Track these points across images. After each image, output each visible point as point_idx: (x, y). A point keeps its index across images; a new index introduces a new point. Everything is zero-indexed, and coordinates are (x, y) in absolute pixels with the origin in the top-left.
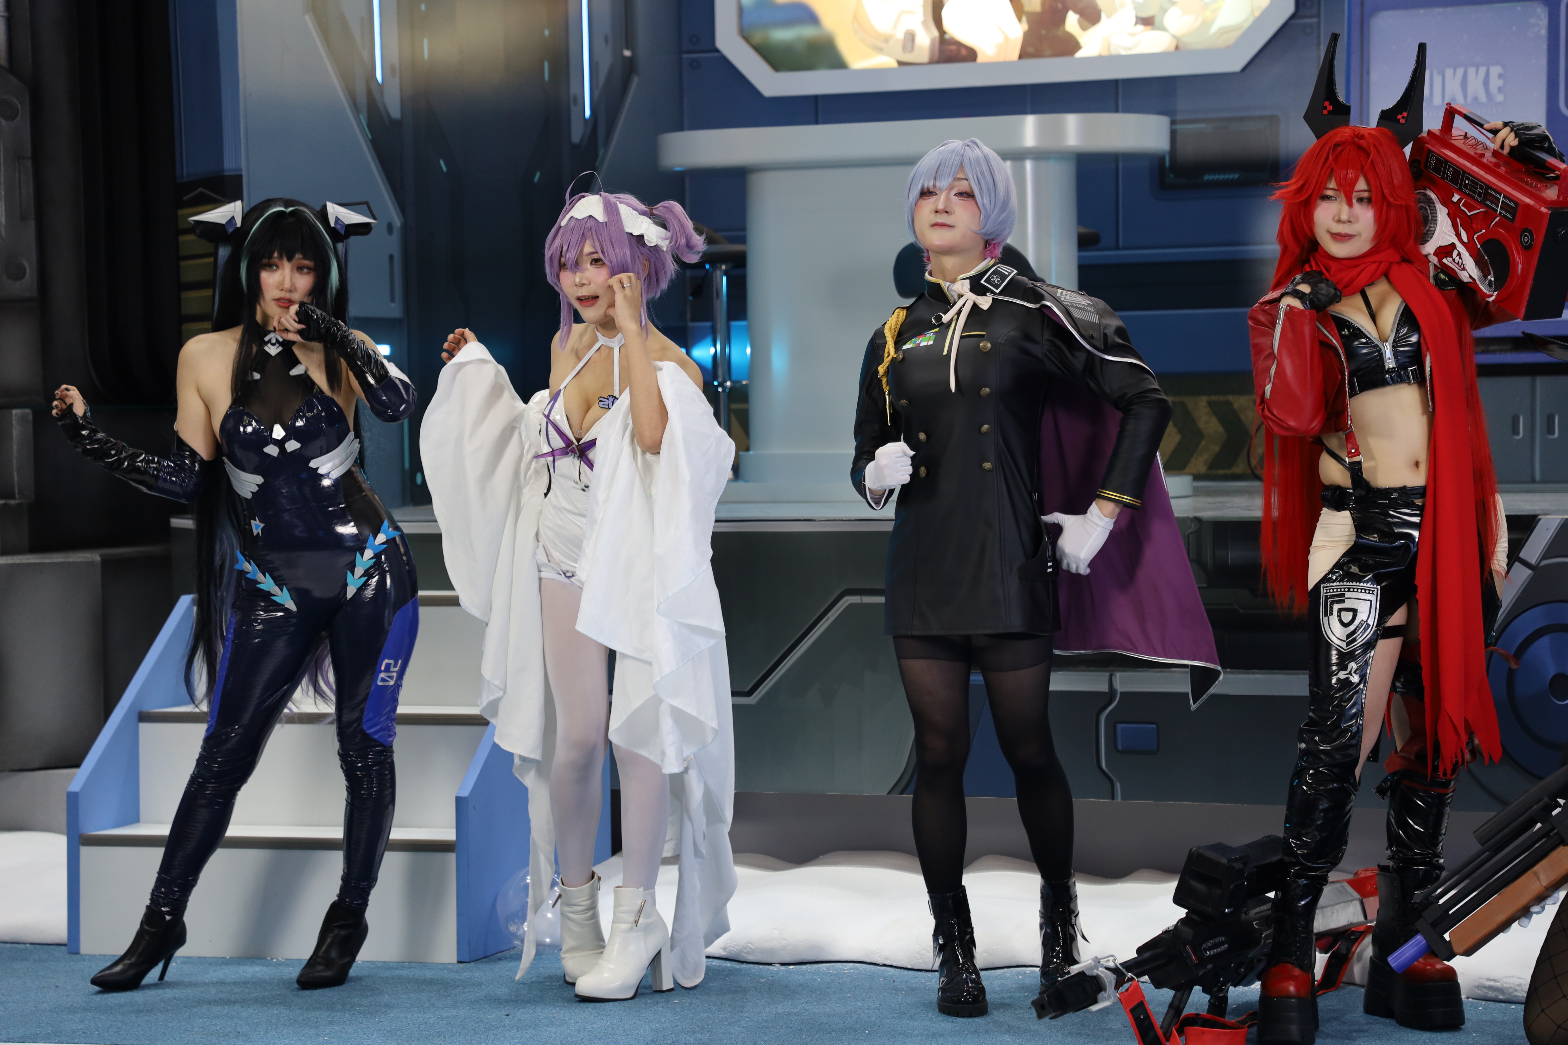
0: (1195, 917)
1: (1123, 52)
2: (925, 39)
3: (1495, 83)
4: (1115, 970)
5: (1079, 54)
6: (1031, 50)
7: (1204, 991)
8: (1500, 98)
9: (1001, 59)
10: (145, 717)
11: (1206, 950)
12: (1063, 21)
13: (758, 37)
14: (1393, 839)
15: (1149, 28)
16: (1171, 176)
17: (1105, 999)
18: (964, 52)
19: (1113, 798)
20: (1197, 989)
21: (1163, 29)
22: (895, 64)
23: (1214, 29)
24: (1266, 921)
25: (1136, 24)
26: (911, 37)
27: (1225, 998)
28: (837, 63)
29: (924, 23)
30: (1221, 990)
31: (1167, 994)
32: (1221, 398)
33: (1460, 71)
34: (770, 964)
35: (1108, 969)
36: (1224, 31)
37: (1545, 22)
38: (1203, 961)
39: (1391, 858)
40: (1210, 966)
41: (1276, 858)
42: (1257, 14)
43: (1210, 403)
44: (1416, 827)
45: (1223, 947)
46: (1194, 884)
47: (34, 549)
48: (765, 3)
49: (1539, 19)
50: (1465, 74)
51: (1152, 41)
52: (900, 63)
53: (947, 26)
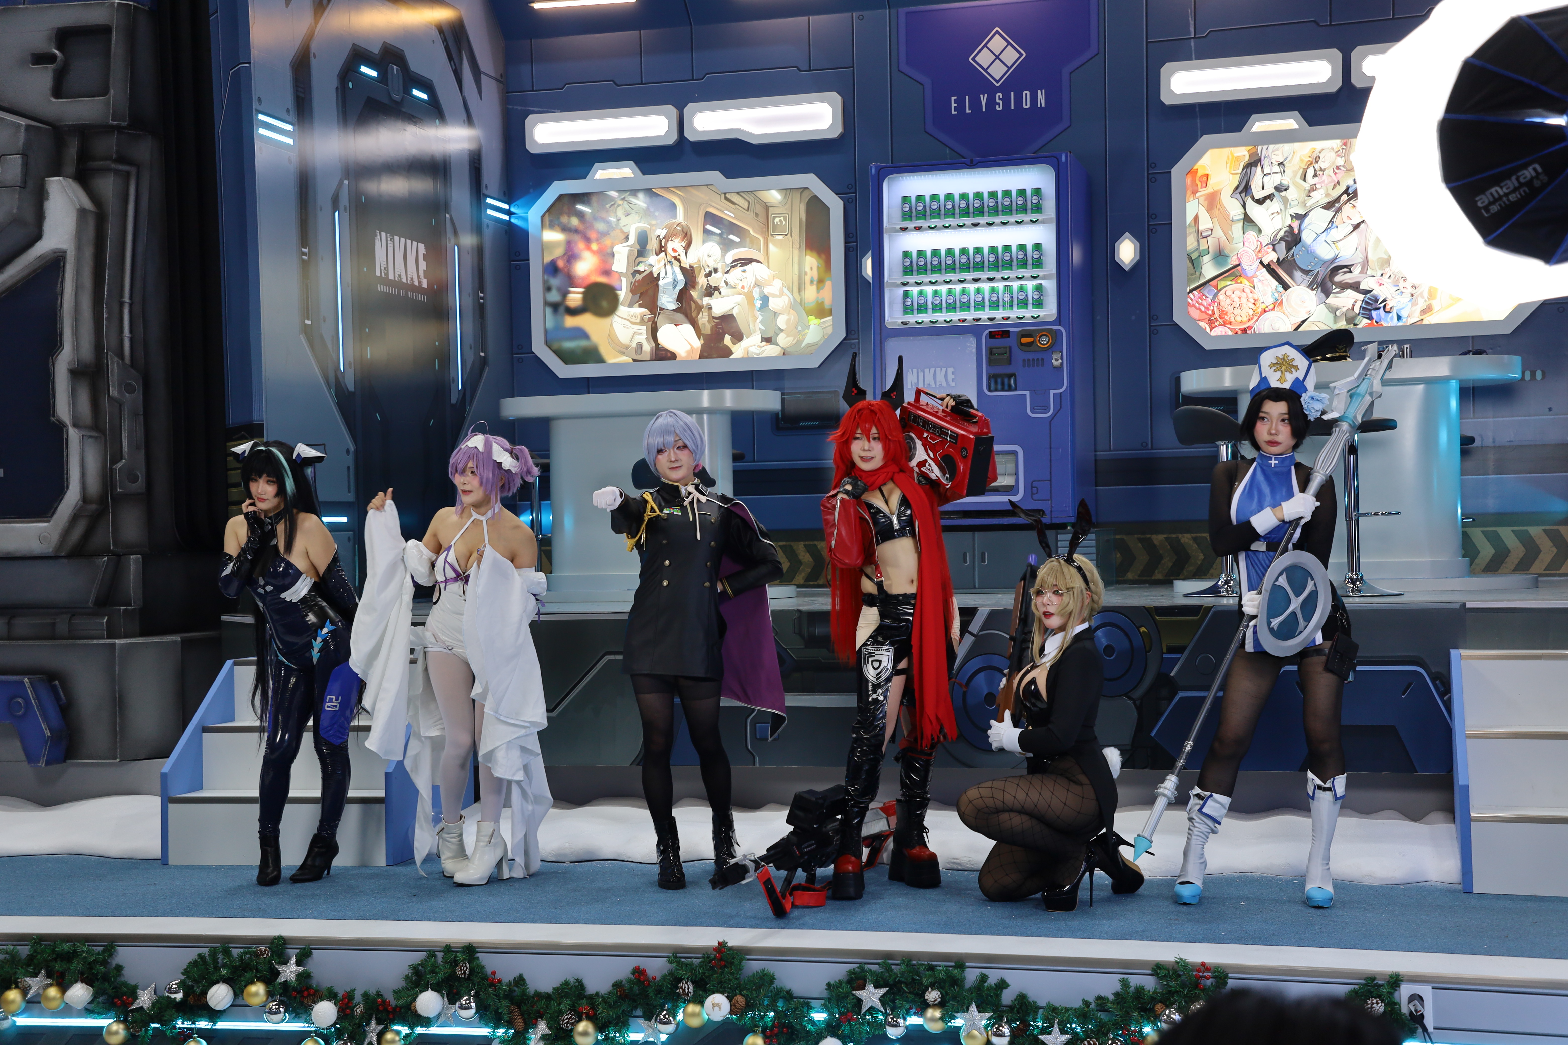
0: (798, 830)
1: (756, 357)
2: (647, 347)
3: (950, 377)
4: (755, 861)
5: (732, 357)
6: (706, 354)
7: (803, 871)
8: (953, 384)
9: (689, 359)
10: (206, 730)
11: (804, 848)
12: (723, 339)
13: (555, 346)
15: (769, 344)
16: (782, 423)
17: (749, 877)
18: (669, 355)
19: (754, 765)
20: (800, 870)
21: (776, 344)
22: (632, 361)
23: (804, 343)
24: (836, 831)
25: (762, 342)
26: (640, 346)
27: (815, 874)
28: (600, 360)
29: (647, 339)
30: (813, 870)
31: (783, 873)
32: (811, 543)
33: (932, 370)
34: (564, 862)
35: (750, 860)
36: (809, 346)
37: (975, 345)
38: (802, 854)
39: (902, 795)
40: (806, 857)
41: (841, 797)
42: (826, 337)
43: (805, 546)
44: (915, 778)
45: (813, 847)
46: (798, 812)
47: (142, 634)
48: (559, 327)
49: (971, 343)
50: (935, 371)
51: (771, 351)
52: (634, 360)
53: (660, 341)
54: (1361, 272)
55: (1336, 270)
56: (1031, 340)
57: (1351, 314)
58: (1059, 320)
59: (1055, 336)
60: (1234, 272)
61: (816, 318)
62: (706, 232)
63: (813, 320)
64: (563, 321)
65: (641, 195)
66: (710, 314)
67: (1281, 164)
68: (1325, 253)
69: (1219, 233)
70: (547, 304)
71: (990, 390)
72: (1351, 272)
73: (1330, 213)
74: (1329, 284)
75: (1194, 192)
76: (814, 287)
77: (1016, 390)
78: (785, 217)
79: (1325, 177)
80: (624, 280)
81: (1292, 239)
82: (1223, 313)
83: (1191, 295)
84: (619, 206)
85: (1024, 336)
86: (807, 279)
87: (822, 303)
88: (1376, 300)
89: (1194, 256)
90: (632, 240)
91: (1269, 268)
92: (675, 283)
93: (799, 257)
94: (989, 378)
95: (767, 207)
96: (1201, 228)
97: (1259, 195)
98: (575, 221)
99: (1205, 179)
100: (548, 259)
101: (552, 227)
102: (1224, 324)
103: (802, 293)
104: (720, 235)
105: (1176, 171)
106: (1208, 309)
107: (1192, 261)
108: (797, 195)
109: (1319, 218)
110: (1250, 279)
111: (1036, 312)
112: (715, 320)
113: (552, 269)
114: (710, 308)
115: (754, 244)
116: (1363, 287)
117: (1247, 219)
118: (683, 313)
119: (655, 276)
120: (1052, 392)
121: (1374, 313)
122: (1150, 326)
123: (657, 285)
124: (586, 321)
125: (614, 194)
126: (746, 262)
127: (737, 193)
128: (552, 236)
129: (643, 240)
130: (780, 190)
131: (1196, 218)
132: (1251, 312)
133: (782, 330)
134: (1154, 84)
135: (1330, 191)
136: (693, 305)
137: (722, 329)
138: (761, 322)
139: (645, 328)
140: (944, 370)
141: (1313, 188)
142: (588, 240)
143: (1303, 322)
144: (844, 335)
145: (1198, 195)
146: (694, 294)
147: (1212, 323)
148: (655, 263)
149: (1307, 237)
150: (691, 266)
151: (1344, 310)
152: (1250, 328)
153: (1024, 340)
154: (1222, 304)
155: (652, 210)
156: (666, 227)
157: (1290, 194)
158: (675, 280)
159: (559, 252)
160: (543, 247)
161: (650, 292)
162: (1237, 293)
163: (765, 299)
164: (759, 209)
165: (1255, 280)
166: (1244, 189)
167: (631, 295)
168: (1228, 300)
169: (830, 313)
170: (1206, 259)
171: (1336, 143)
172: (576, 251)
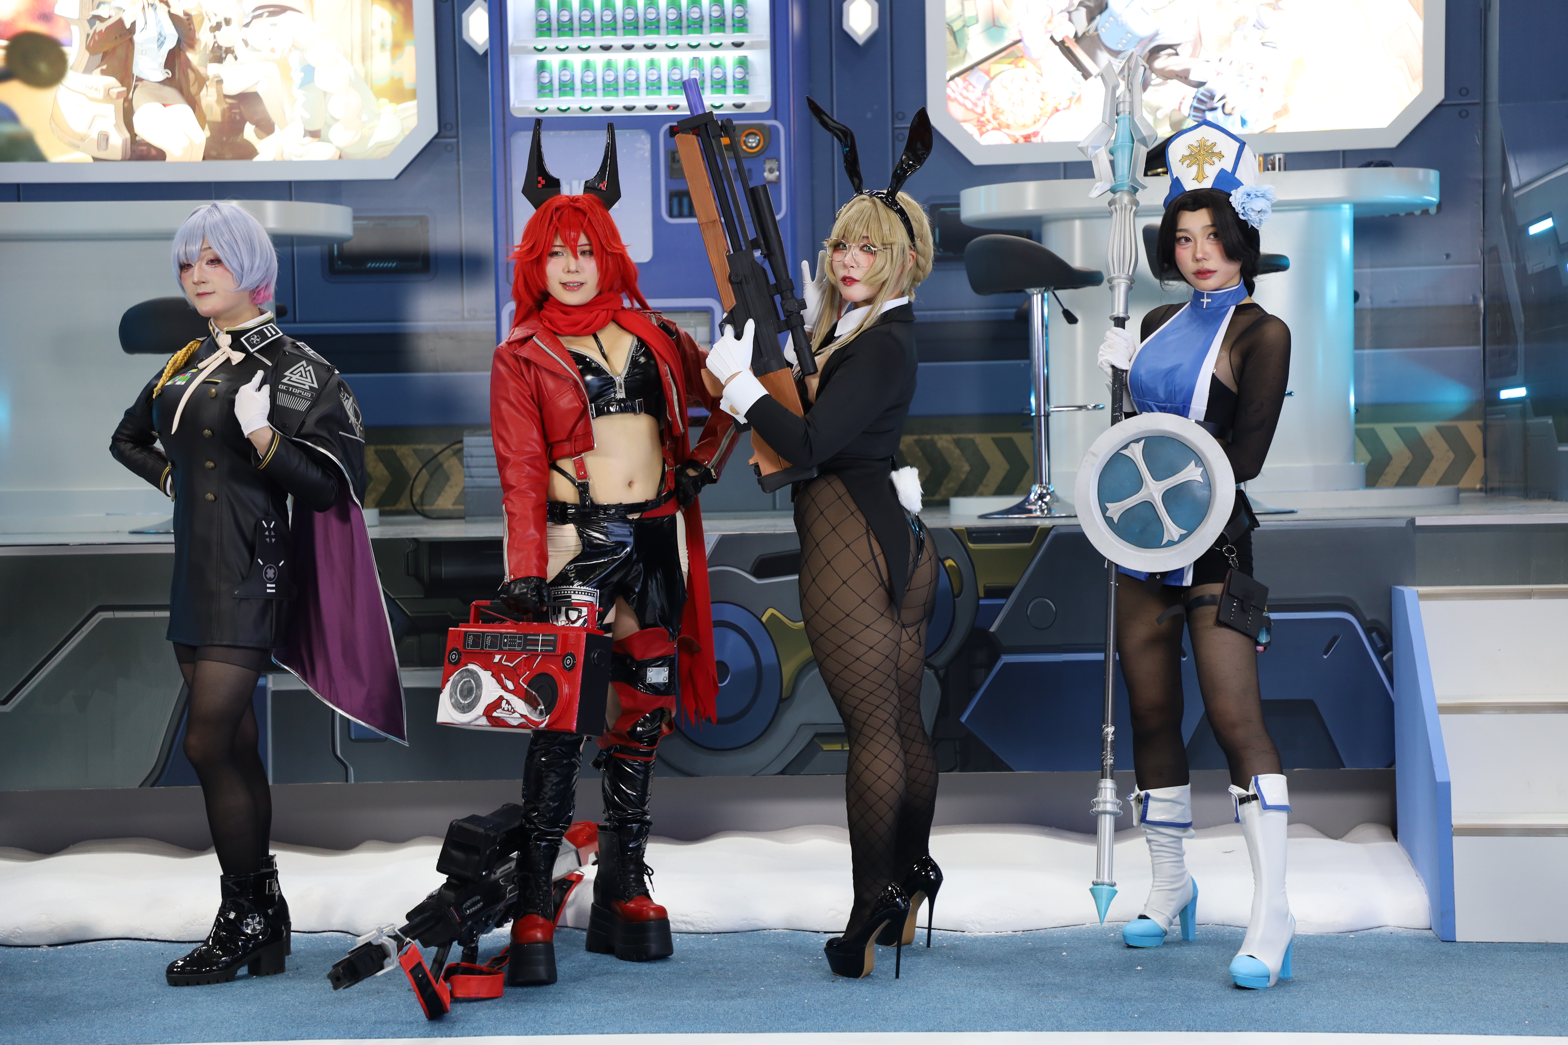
0: (454, 881)
1: (295, 159)
2: (118, 140)
4: (394, 936)
5: (256, 159)
6: (214, 153)
9: (187, 159)
11: (466, 909)
12: (241, 130)
14: (609, 804)
15: (317, 139)
16: (340, 263)
17: (390, 964)
18: (154, 152)
19: (347, 781)
21: (328, 141)
22: (91, 160)
23: (371, 144)
25: (305, 136)
26: (104, 137)
27: (477, 945)
28: (37, 156)
29: (116, 125)
30: (474, 939)
31: (433, 952)
32: (386, 447)
35: (390, 936)
36: (379, 147)
37: (648, 146)
38: (464, 919)
39: (608, 820)
40: (469, 923)
42: (407, 133)
43: (376, 452)
44: (629, 791)
45: (479, 905)
46: (455, 852)
49: (643, 143)
51: (319, 151)
52: (96, 159)
53: (137, 129)
54: (1193, 55)
55: (1157, 50)
57: (1176, 117)
58: (775, 111)
59: (769, 135)
60: (1013, 52)
61: (391, 101)
63: (386, 106)
66: (219, 91)
71: (671, 215)
72: (1177, 54)
74: (1147, 71)
76: (387, 54)
82: (997, 112)
83: (951, 83)
86: (376, 41)
87: (400, 80)
89: (956, 26)
91: (1062, 45)
92: (161, 39)
94: (670, 196)
102: (999, 128)
103: (368, 63)
106: (976, 105)
107: (953, 34)
110: (1035, 62)
111: (740, 98)
112: (229, 101)
114: (220, 82)
118: (176, 87)
119: (128, 26)
122: (894, 129)
123: (131, 41)
124: (13, 93)
126: (277, 10)
132: (1037, 112)
133: (337, 120)
136: (191, 76)
137: (241, 114)
138: (303, 106)
139: (112, 108)
144: (435, 130)
146: (193, 57)
147: (980, 128)
148: (127, 6)
150: (186, 14)
151: (1168, 109)
152: (1036, 134)
154: (997, 98)
158: (160, 34)
161: (120, 52)
162: (1018, 82)
163: (309, 71)
165: (1044, 63)
167: (87, 54)
168: (1005, 92)
169: (413, 95)
170: (973, 30)
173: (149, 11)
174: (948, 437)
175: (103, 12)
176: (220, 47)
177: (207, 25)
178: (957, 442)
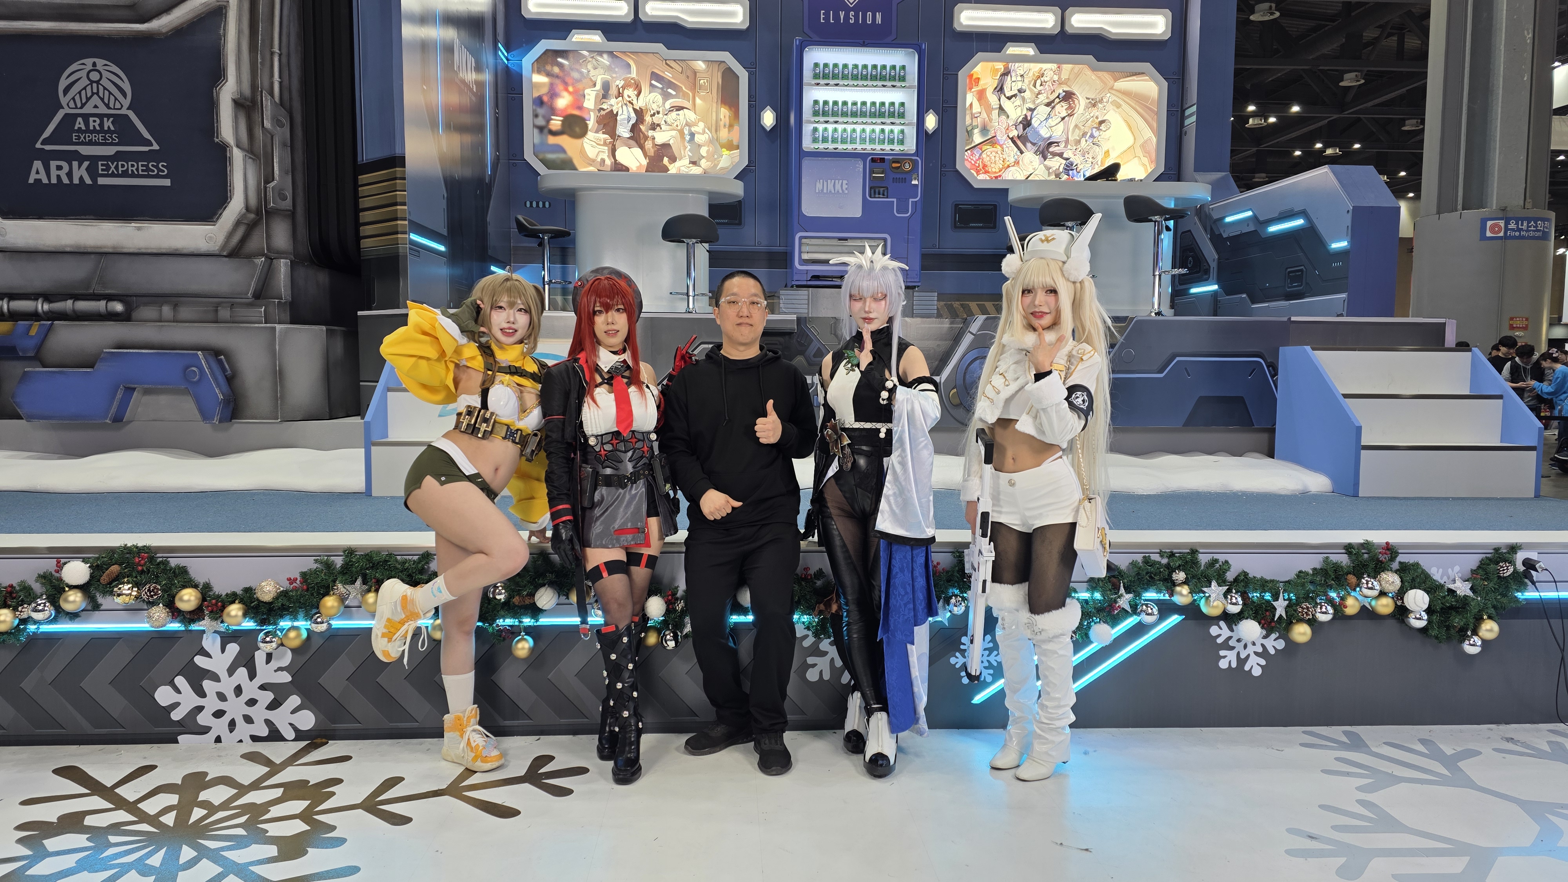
1: (685, 173)
3: (845, 186)
5: (669, 173)
6: (650, 169)
8: (846, 192)
9: (639, 170)
10: (389, 390)
12: (663, 160)
13: (541, 156)
15: (695, 165)
18: (625, 168)
21: (699, 166)
23: (718, 168)
25: (689, 164)
26: (603, 161)
28: (575, 171)
29: (608, 156)
33: (833, 181)
36: (722, 169)
42: (735, 164)
48: (544, 143)
49: (860, 165)
50: (835, 182)
51: (696, 170)
52: (599, 170)
53: (617, 158)
54: (1064, 147)
56: (899, 165)
57: (1057, 172)
58: (917, 153)
59: (915, 163)
60: (992, 141)
61: (728, 150)
62: (651, 85)
63: (725, 152)
64: (547, 139)
65: (605, 56)
66: (653, 142)
67: (1022, 76)
68: (1044, 133)
69: (984, 115)
70: (535, 126)
71: (871, 197)
72: (1058, 146)
73: (1049, 109)
74: (1046, 152)
75: (971, 89)
76: (727, 130)
77: (887, 198)
78: (707, 81)
79: (1046, 86)
80: (592, 114)
81: (1026, 123)
82: (985, 166)
83: (966, 153)
84: (589, 62)
85: (894, 162)
86: (722, 123)
87: (733, 141)
88: (1072, 165)
89: (969, 129)
90: (599, 86)
91: (1012, 139)
92: (629, 120)
93: (717, 108)
94: (871, 188)
95: (695, 73)
96: (974, 111)
97: (1008, 94)
98: (556, 70)
99: (977, 81)
100: (536, 95)
101: (539, 72)
102: (986, 172)
103: (718, 133)
104: (662, 89)
105: (961, 74)
106: (976, 162)
107: (968, 132)
108: (716, 66)
109: (1043, 111)
110: (1001, 146)
111: (901, 147)
112: (657, 147)
113: (539, 102)
114: (654, 139)
115: (685, 96)
116: (1065, 156)
117: (1001, 108)
118: (635, 141)
119: (615, 113)
120: (911, 200)
121: (1071, 172)
122: (942, 171)
123: (616, 120)
124: (564, 141)
125: (585, 53)
126: (680, 108)
127: (675, 60)
128: (539, 79)
129: (606, 87)
130: (704, 61)
131: (971, 105)
132: (1001, 167)
133: (703, 157)
134: (949, 17)
135: (1049, 96)
136: (642, 135)
137: (662, 153)
138: (690, 150)
139: (607, 148)
140: (841, 181)
141: (1039, 93)
142: (566, 84)
143: (1031, 174)
144: (747, 164)
145: (973, 90)
146: (642, 127)
147: (978, 172)
148: (613, 104)
149: (1035, 123)
150: (640, 108)
151: (1054, 169)
152: (1000, 176)
153: (894, 165)
154: (985, 160)
155: (613, 67)
156: (624, 79)
157: (1027, 95)
158: (629, 117)
159: (544, 91)
160: (533, 85)
161: (611, 124)
162: (994, 154)
163: (692, 135)
164: (689, 73)
165: (1004, 146)
166: (1000, 89)
167: (597, 125)
168: (988, 158)
169: (737, 147)
170: (976, 131)
171: (1054, 66)
172: (557, 90)
173: (624, 107)
174: (958, 303)
175: (605, 106)
176: (654, 123)
177: (649, 114)
178: (962, 305)
